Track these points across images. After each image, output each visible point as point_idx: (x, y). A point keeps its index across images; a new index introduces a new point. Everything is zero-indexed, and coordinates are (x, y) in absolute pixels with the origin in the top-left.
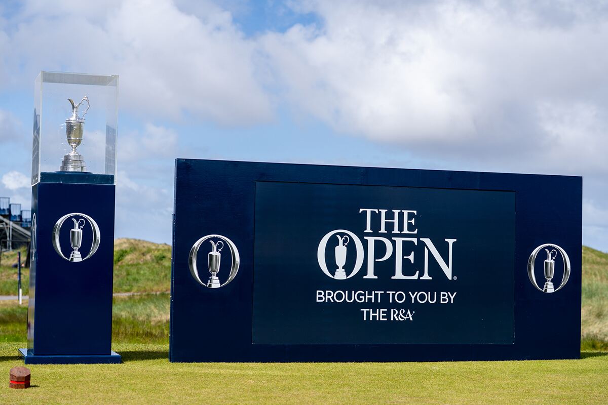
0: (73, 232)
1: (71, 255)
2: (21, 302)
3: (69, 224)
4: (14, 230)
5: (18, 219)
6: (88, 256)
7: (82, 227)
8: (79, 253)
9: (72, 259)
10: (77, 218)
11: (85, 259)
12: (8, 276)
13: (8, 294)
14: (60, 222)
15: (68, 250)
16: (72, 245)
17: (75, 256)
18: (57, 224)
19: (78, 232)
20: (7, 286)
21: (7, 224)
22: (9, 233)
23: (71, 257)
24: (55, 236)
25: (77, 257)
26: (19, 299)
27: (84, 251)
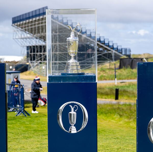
0: (70, 114)
1: (70, 129)
2: (116, 84)
3: (67, 109)
4: (115, 53)
5: (116, 49)
6: (81, 130)
7: (76, 111)
8: (75, 127)
9: (70, 132)
10: (73, 105)
11: (79, 131)
12: (112, 73)
13: (112, 79)
14: (62, 108)
15: (67, 125)
16: (70, 123)
17: (72, 129)
18: (60, 109)
19: (74, 114)
20: (112, 76)
21: (112, 51)
22: (113, 55)
23: (70, 130)
24: (59, 117)
25: (74, 130)
26: (115, 82)
27: (78, 126)
